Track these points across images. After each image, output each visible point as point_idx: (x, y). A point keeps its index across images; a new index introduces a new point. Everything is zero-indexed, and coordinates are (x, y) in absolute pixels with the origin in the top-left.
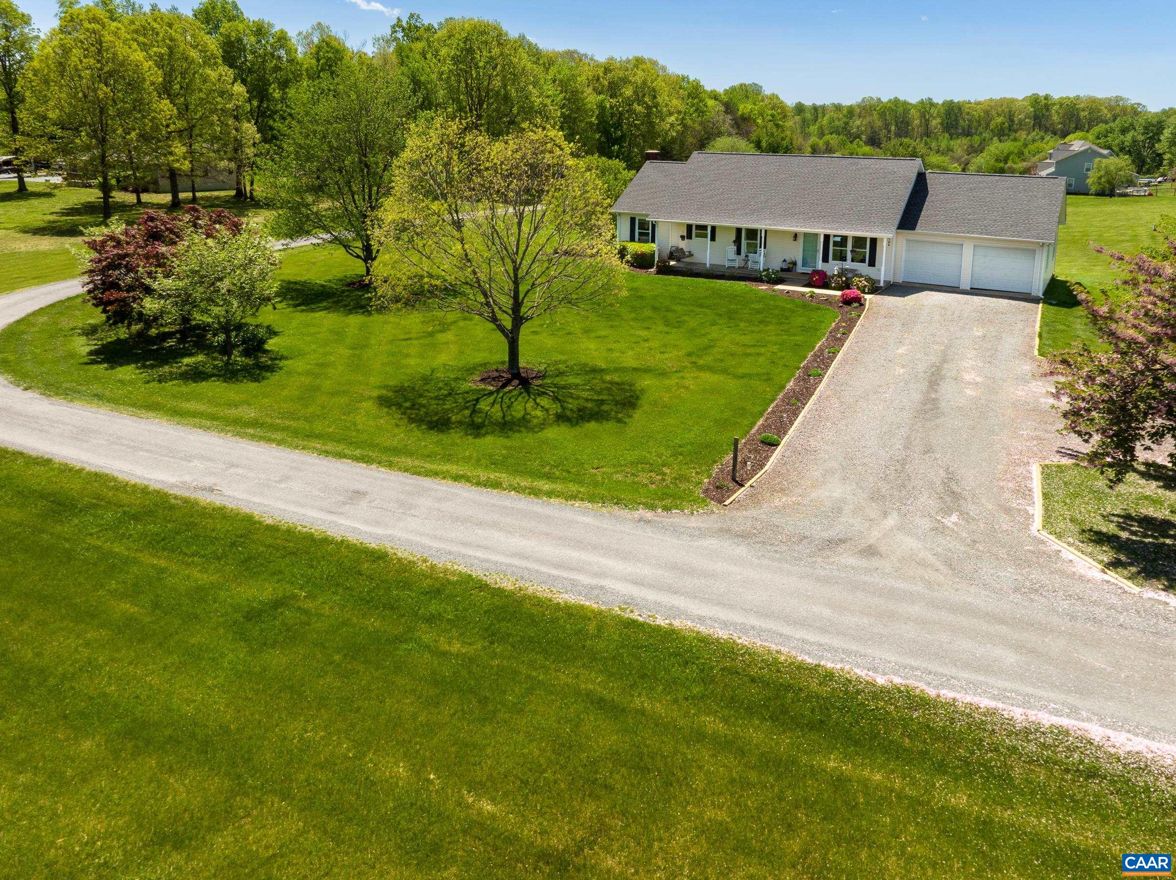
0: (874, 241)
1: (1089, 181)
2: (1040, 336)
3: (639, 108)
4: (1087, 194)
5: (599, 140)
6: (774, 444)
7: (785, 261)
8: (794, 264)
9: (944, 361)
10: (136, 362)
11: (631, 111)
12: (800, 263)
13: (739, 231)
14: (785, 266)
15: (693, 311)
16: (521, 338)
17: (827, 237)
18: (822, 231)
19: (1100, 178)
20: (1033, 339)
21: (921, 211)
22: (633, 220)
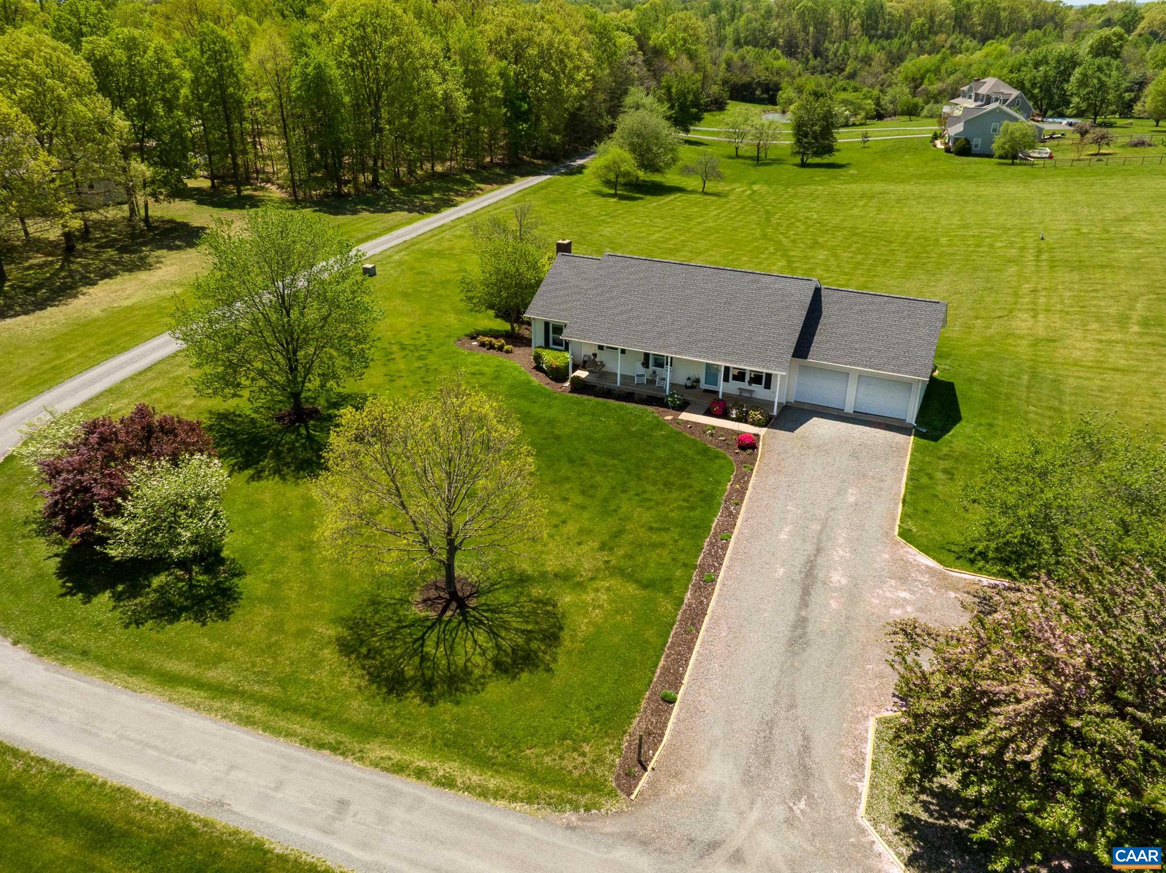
0: (769, 376)
1: (994, 146)
2: (904, 501)
3: (545, 76)
4: (990, 156)
5: (506, 114)
6: (672, 701)
7: (689, 379)
8: (698, 381)
9: (818, 551)
10: (110, 585)
11: (536, 78)
12: (703, 380)
13: (647, 356)
14: (689, 384)
15: (605, 465)
16: (456, 564)
17: (727, 369)
18: (723, 364)
19: (1004, 143)
20: (897, 504)
21: (814, 335)
22: (547, 324)
